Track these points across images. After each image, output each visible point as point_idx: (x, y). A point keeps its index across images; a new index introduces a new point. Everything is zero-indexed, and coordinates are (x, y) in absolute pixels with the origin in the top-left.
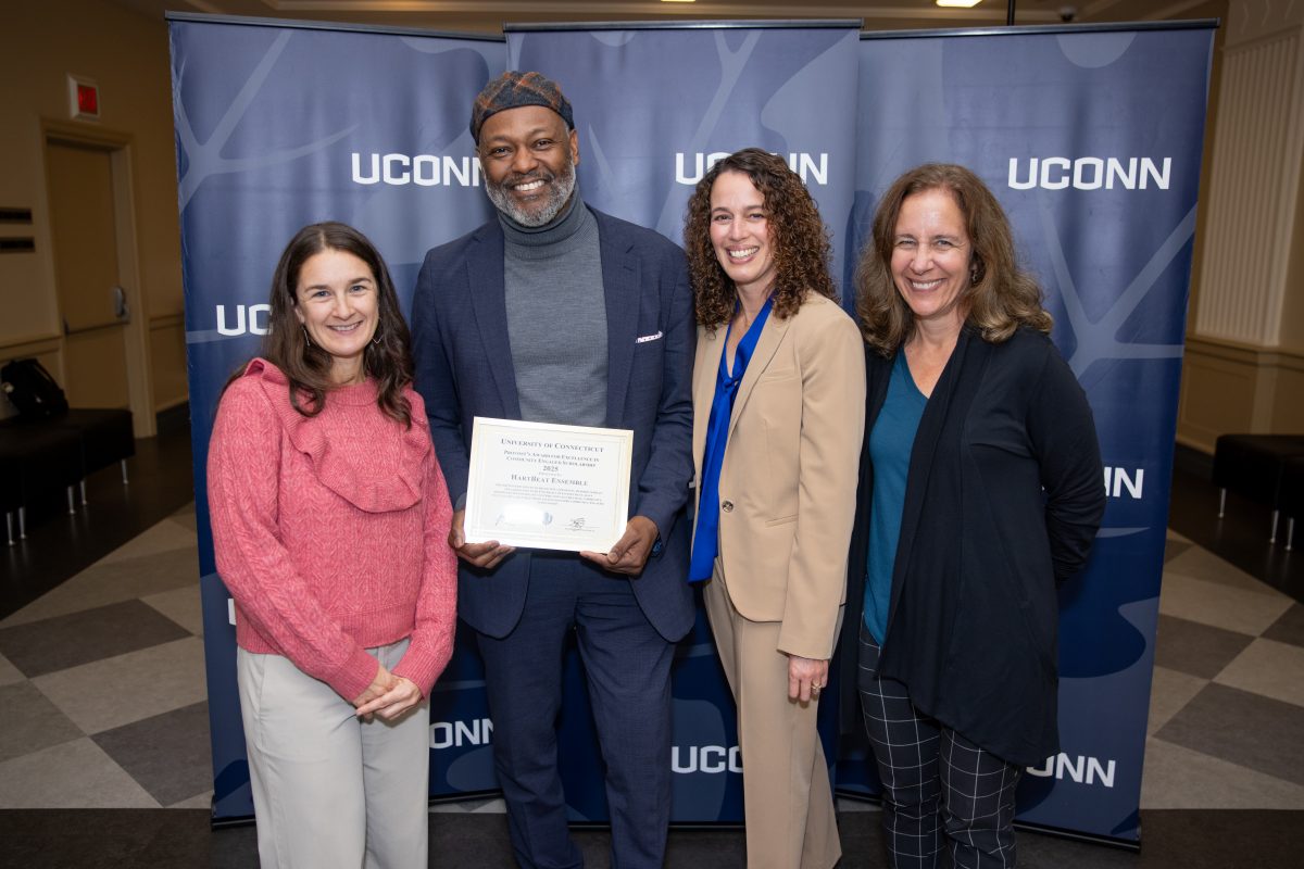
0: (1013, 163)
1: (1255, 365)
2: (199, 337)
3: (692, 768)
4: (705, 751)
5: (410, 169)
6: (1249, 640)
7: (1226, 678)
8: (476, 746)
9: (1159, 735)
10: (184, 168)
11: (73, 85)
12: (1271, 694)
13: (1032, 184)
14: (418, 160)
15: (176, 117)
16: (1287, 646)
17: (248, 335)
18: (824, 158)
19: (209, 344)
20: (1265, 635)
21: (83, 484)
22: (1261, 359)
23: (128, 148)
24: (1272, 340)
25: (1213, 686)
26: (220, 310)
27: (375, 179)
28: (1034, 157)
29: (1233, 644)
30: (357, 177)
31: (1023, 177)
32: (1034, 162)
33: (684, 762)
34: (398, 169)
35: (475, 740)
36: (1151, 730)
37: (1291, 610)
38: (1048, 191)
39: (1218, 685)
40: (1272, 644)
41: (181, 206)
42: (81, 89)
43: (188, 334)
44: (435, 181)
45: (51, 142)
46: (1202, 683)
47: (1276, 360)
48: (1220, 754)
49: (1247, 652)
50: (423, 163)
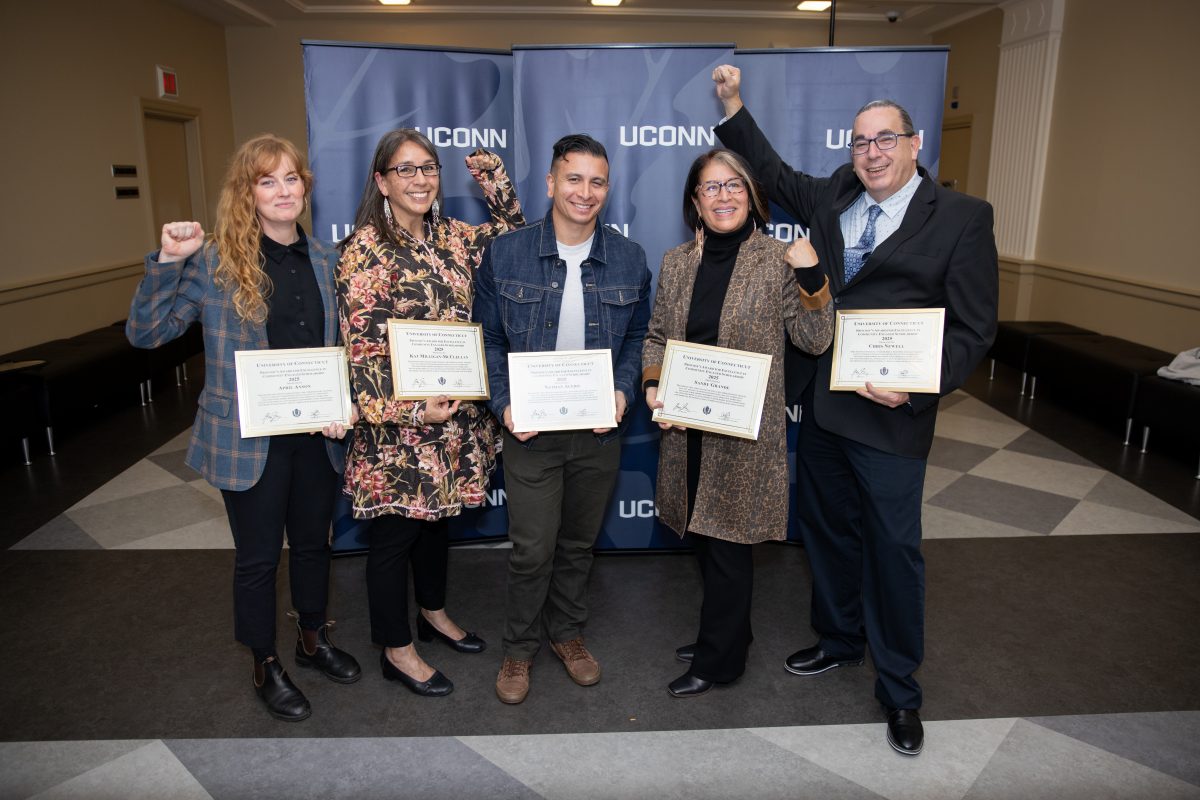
0: (829, 132)
1: (1019, 273)
3: (633, 514)
4: (640, 503)
5: (451, 137)
6: (993, 451)
7: (975, 472)
8: (494, 507)
9: (928, 502)
11: (160, 73)
12: (1002, 479)
13: (841, 145)
14: (456, 131)
16: (1017, 454)
18: (713, 129)
20: (1005, 448)
21: (184, 365)
22: (1022, 269)
23: (197, 119)
24: (1030, 256)
25: (967, 476)
26: (334, 228)
28: (842, 128)
29: (983, 453)
31: (835, 141)
32: (842, 132)
33: (628, 511)
34: (444, 137)
35: (494, 503)
36: (924, 499)
37: (1026, 434)
39: (970, 475)
40: (1008, 453)
42: (165, 75)
44: (467, 144)
45: (148, 116)
46: (959, 474)
47: (1031, 269)
48: (964, 511)
49: (993, 457)
50: (459, 133)
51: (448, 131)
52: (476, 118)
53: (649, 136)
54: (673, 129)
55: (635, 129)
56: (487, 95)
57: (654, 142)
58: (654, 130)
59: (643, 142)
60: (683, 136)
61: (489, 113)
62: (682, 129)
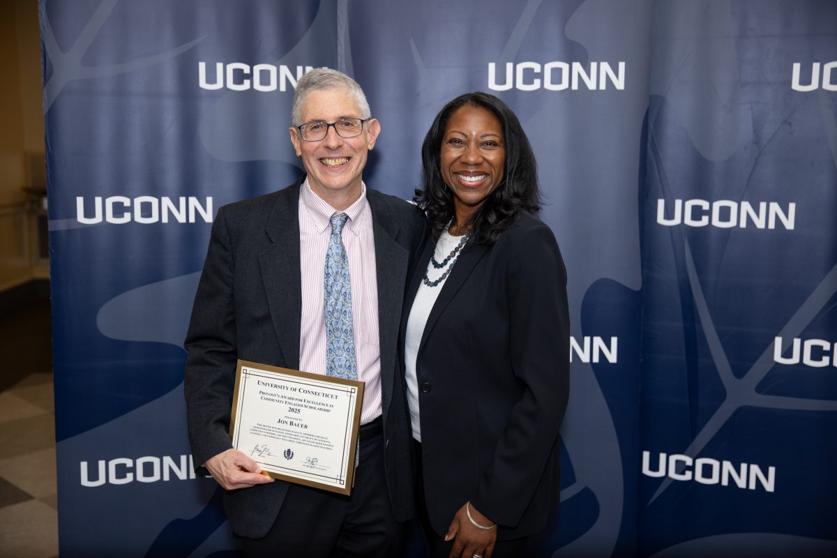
0: (797, 67)
2: (59, 225)
5: (250, 76)
10: (47, 73)
13: (814, 86)
14: (257, 68)
15: (42, 28)
17: (104, 224)
18: (622, 65)
19: (69, 231)
26: (80, 201)
27: (219, 85)
28: (817, 61)
30: (203, 84)
31: (806, 80)
32: (816, 66)
34: (239, 77)
38: (829, 92)
41: (45, 107)
43: (50, 222)
44: (272, 87)
50: (261, 71)
51: (246, 69)
52: (286, 52)
53: (529, 76)
54: (565, 66)
55: (509, 66)
56: (302, 18)
57: (536, 85)
58: (537, 67)
59: (521, 86)
60: (579, 75)
61: (304, 43)
62: (577, 67)
